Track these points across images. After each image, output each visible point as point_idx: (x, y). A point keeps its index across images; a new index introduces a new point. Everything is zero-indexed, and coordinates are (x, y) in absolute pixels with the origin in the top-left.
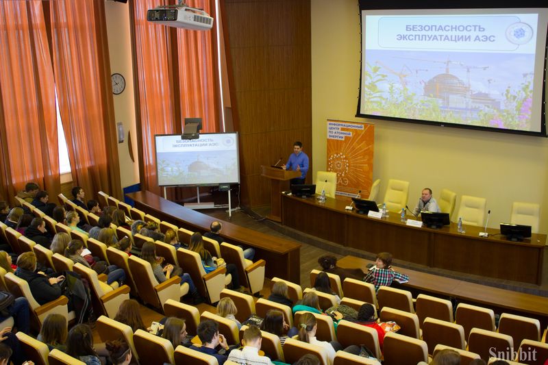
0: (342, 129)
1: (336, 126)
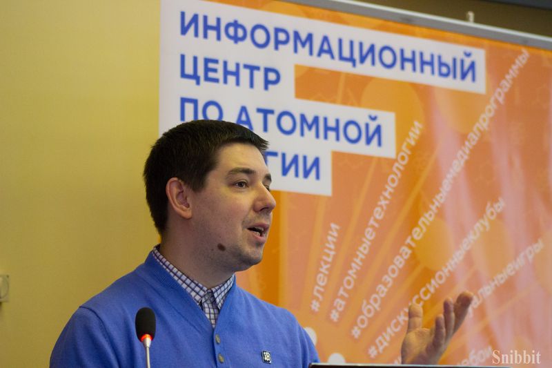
0: (310, 84)
1: (243, 53)
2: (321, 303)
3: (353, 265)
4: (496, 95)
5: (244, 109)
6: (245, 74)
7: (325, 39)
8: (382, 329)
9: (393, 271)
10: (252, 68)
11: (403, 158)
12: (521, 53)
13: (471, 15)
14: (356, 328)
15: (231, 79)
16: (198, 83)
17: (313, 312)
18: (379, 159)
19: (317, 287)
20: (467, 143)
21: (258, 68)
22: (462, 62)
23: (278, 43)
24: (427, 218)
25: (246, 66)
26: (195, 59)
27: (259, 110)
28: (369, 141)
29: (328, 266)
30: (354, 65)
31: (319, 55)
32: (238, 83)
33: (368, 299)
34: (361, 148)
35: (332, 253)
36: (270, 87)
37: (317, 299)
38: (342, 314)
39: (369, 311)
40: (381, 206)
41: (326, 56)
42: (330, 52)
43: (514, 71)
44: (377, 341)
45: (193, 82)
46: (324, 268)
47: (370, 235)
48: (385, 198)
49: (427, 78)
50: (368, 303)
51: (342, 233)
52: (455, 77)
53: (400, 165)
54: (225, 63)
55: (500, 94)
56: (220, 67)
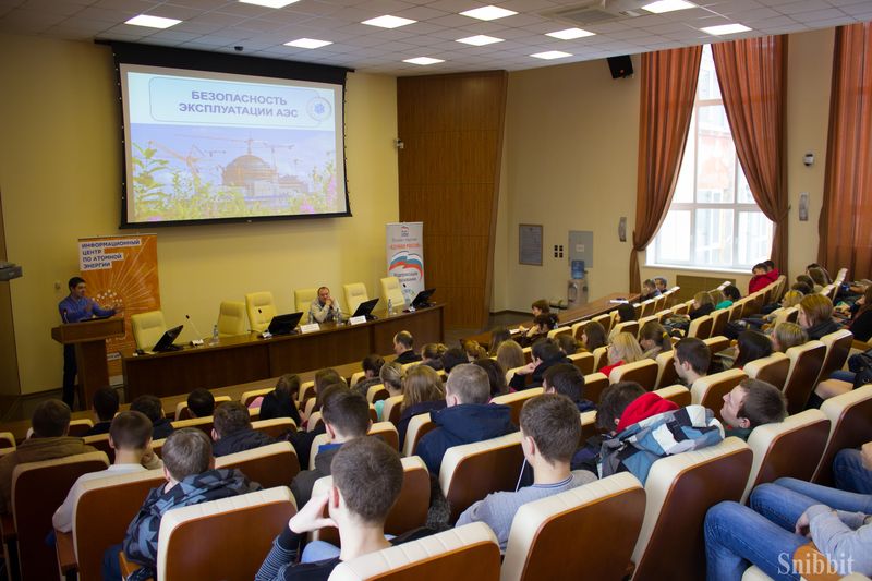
0: (107, 251)
1: (95, 248)
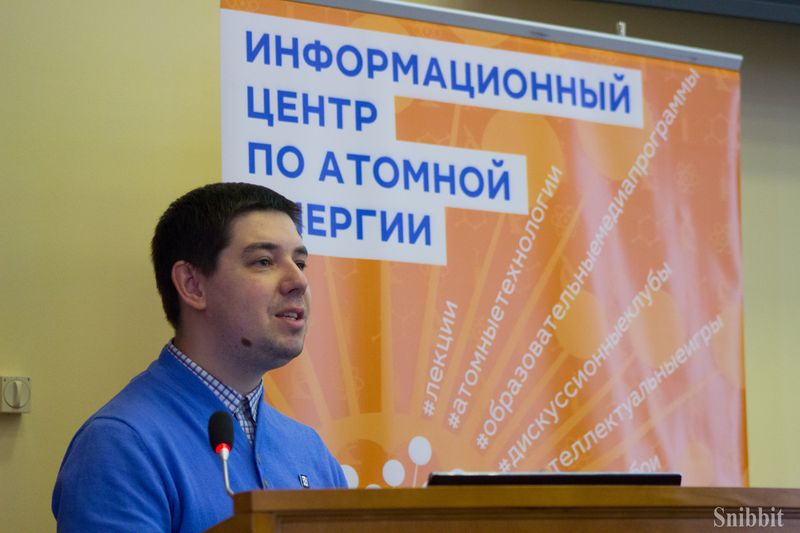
0: (416, 121)
2: (435, 406)
3: (477, 354)
4: (658, 129)
5: (330, 156)
6: (330, 110)
7: (434, 62)
8: (516, 437)
9: (529, 361)
10: (340, 103)
11: (538, 214)
12: (689, 74)
13: (622, 25)
14: (482, 436)
15: (314, 117)
16: (271, 123)
17: (426, 417)
18: (507, 216)
19: (430, 384)
20: (620, 193)
21: (347, 102)
22: (612, 87)
23: (372, 69)
24: (571, 292)
25: (332, 100)
26: (267, 92)
27: (350, 157)
28: (493, 194)
29: (445, 356)
30: (472, 95)
31: (426, 83)
32: (322, 123)
33: (496, 397)
34: (483, 203)
35: (449, 339)
36: (364, 125)
37: (431, 399)
38: (463, 418)
39: (499, 414)
40: (511, 277)
41: (435, 85)
42: (440, 78)
43: (679, 99)
44: (510, 452)
45: (265, 122)
46: (439, 360)
47: (497, 315)
48: (517, 267)
49: (567, 109)
50: (497, 403)
51: (461, 314)
52: (603, 107)
53: (534, 223)
54: (305, 97)
55: (662, 127)
56: (298, 102)
